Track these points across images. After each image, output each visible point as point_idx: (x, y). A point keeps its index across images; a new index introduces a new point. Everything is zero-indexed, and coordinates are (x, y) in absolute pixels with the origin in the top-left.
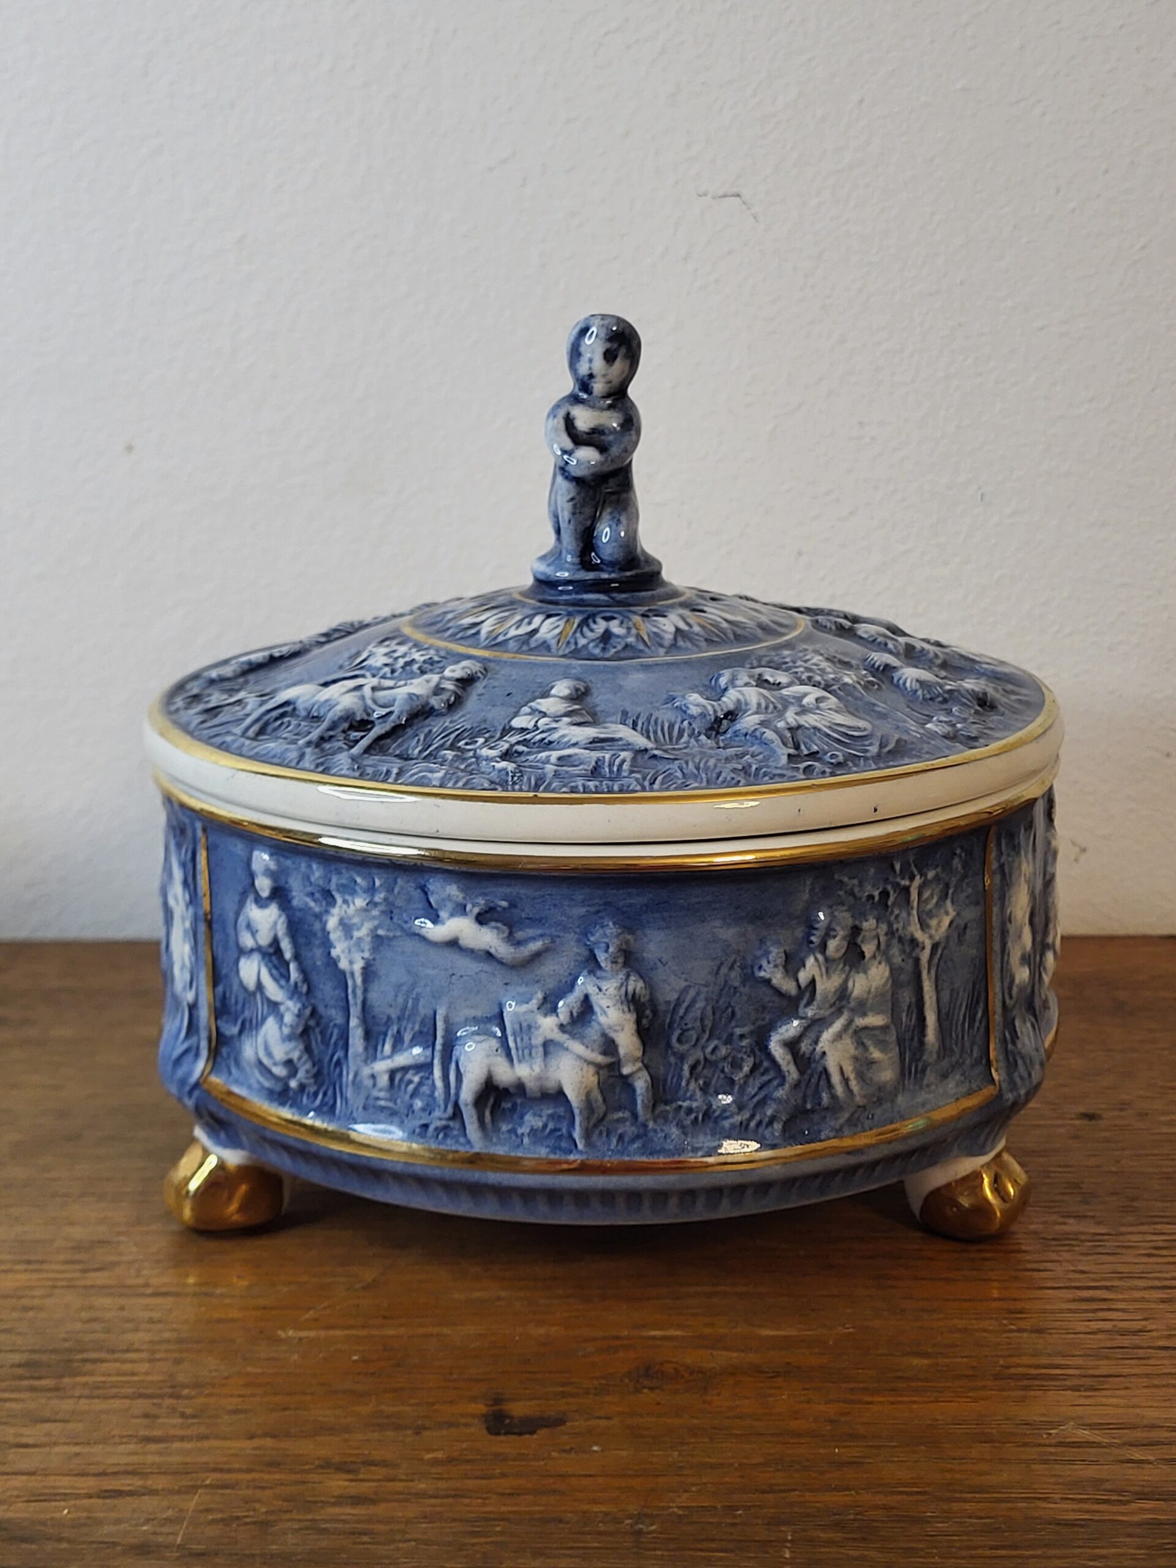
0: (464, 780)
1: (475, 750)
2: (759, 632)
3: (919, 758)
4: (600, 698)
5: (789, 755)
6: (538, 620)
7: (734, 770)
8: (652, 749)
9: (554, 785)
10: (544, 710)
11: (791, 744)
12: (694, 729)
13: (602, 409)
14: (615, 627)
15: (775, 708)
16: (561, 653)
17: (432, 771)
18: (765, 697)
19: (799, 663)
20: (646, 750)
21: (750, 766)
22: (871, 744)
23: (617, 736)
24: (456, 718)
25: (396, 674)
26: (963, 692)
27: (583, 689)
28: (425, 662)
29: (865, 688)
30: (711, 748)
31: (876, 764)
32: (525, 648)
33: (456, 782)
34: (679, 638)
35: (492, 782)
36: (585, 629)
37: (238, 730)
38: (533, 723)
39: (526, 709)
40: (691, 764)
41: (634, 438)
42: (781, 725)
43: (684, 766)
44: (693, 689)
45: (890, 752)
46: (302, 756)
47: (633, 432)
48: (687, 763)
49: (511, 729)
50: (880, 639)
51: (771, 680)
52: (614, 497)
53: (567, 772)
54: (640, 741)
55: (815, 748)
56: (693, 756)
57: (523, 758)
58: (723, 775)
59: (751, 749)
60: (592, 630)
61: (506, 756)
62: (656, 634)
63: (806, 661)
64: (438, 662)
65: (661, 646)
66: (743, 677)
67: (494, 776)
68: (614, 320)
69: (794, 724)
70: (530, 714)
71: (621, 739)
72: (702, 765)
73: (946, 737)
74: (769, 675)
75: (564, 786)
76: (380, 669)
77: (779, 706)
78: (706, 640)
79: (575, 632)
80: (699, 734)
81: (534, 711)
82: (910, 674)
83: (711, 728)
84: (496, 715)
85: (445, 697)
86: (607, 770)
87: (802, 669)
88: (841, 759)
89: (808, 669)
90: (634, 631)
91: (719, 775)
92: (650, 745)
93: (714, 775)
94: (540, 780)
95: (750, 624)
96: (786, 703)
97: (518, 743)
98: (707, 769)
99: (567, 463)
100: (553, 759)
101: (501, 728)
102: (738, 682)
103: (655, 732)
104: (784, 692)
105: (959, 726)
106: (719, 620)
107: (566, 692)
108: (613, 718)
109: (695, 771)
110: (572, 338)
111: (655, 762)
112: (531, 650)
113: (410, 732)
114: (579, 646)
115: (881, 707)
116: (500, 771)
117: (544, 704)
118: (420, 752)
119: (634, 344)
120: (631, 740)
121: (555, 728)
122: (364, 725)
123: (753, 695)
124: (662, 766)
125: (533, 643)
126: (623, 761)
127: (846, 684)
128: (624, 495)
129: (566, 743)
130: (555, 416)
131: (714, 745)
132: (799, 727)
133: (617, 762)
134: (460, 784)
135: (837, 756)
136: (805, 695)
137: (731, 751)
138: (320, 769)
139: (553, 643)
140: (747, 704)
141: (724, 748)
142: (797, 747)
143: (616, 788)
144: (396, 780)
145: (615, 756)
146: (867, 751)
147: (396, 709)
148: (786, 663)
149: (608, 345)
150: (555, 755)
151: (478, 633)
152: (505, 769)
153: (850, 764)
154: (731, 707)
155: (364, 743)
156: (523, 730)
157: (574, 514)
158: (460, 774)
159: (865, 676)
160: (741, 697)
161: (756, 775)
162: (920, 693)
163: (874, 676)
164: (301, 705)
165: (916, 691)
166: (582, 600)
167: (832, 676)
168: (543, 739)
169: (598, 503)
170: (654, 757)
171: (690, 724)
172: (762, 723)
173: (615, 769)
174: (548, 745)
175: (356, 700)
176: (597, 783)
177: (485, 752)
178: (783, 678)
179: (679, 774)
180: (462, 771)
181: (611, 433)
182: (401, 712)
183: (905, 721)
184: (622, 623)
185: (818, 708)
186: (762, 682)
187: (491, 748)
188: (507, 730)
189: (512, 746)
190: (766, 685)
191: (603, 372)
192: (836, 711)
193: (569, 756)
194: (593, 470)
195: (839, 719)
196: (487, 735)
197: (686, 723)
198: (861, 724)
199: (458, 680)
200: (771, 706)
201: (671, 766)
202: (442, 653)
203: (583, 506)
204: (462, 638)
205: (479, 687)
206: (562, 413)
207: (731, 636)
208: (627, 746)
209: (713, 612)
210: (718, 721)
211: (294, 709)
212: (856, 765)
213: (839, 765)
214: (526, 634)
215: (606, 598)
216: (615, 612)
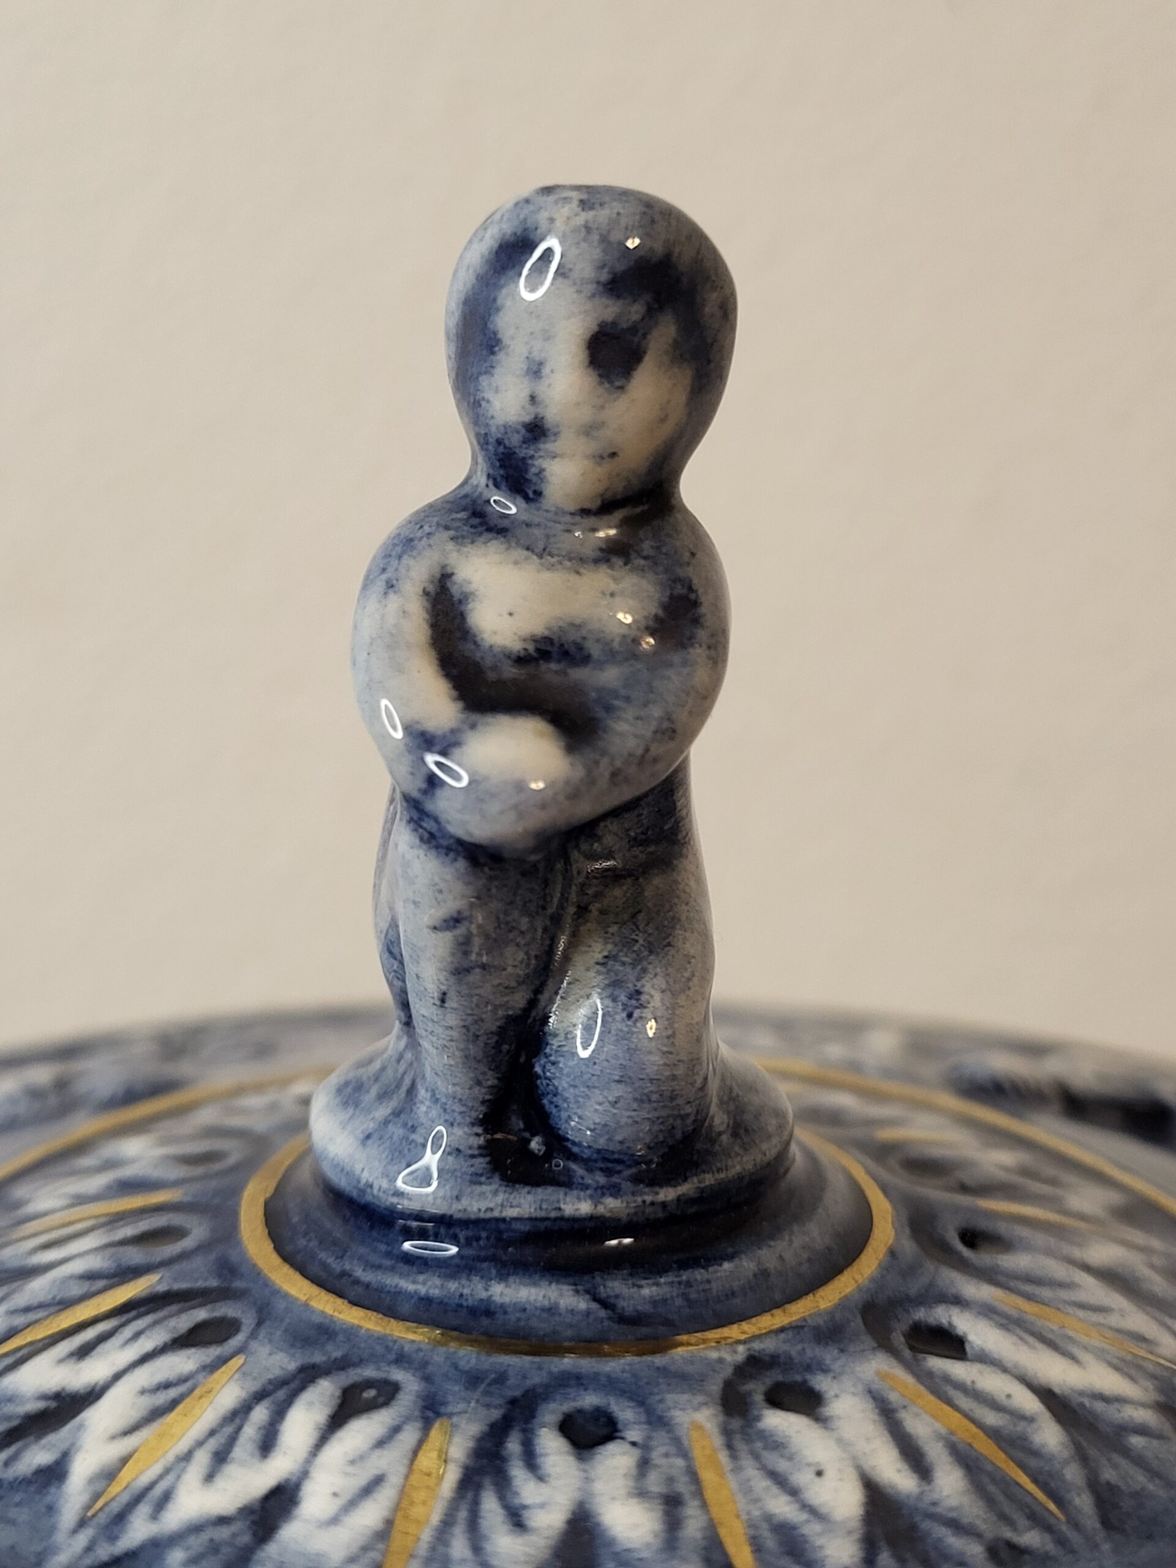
13: (578, 561)
14: (618, 1501)
36: (490, 1509)
41: (701, 675)
47: (698, 653)
52: (618, 894)
60: (517, 1521)
68: (629, 213)
79: (447, 1523)
99: (433, 782)
106: (1029, 1403)
110: (466, 280)
119: (710, 308)
128: (656, 883)
130: (390, 588)
149: (609, 310)
157: (459, 972)
166: (487, 1310)
169: (556, 920)
181: (612, 656)
184: (644, 1465)
191: (585, 415)
194: (537, 820)
203: (495, 943)
206: (418, 574)
214: (246, 1511)
215: (582, 1304)
216: (611, 1385)
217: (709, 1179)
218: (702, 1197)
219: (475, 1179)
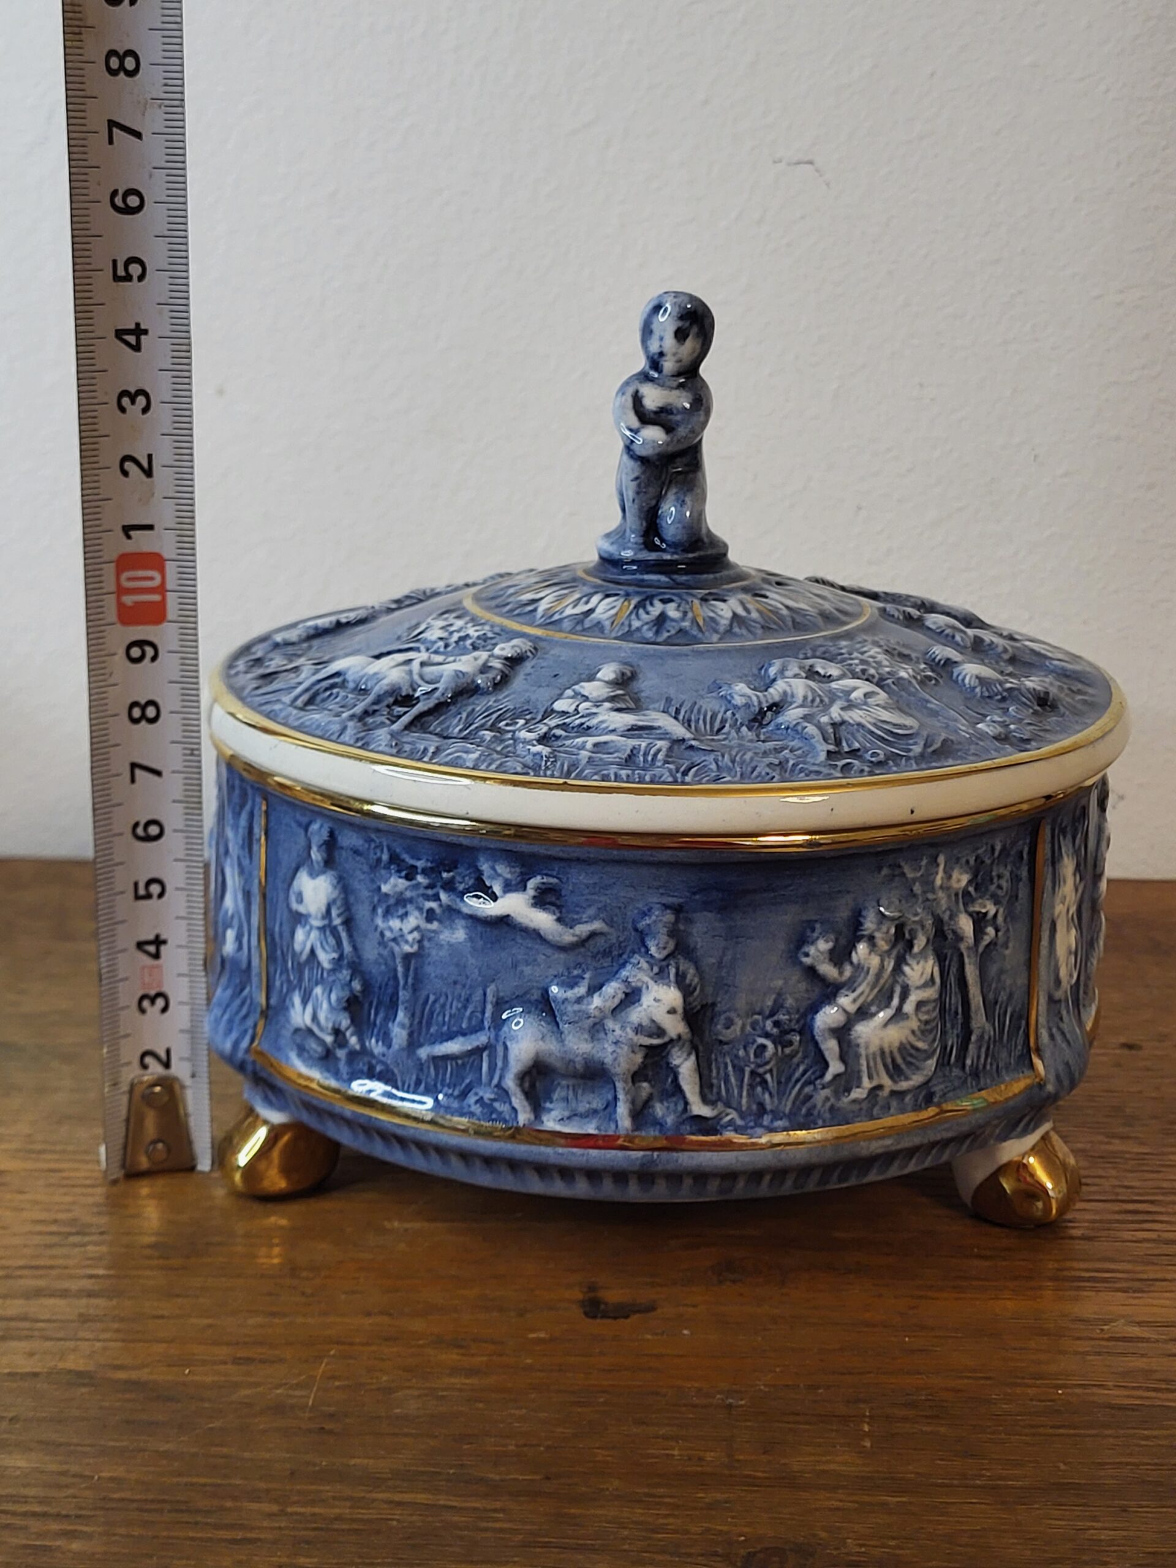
0: (498, 762)
1: (514, 732)
2: (820, 621)
3: (964, 759)
4: (648, 684)
5: (829, 752)
6: (595, 599)
7: (770, 765)
8: (689, 739)
9: (587, 772)
10: (586, 694)
11: (832, 740)
12: (737, 720)
13: (672, 388)
14: (672, 611)
15: (822, 701)
16: (614, 635)
17: (467, 752)
18: (813, 690)
19: (855, 655)
20: (683, 740)
21: (787, 761)
22: (915, 744)
23: (656, 724)
24: (500, 697)
25: (449, 649)
26: (1024, 690)
27: (629, 674)
28: (478, 638)
29: (922, 683)
30: (751, 741)
31: (917, 764)
32: (579, 628)
33: (490, 764)
34: (735, 624)
35: (525, 766)
36: (641, 611)
37: (287, 699)
38: (573, 707)
39: (569, 692)
40: (726, 756)
41: (702, 418)
42: (824, 719)
43: (720, 758)
44: (742, 678)
45: (934, 752)
46: (344, 729)
47: (702, 413)
48: (723, 756)
49: (553, 711)
50: (948, 631)
51: (822, 672)
52: (680, 478)
53: (601, 759)
54: (678, 730)
55: (857, 745)
56: (731, 748)
57: (559, 743)
58: (758, 769)
59: (792, 744)
60: (648, 613)
61: (543, 739)
62: (712, 619)
63: (863, 653)
64: (492, 638)
65: (716, 632)
66: (793, 668)
67: (528, 760)
68: (686, 299)
69: (838, 719)
70: (572, 697)
71: (659, 728)
72: (738, 759)
73: (996, 738)
74: (821, 667)
75: (596, 774)
76: (435, 642)
77: (826, 700)
78: (763, 627)
79: (631, 613)
80: (742, 725)
81: (577, 694)
82: (971, 670)
83: (754, 720)
84: (541, 697)
85: (491, 675)
86: (642, 759)
87: (857, 661)
88: (882, 757)
89: (863, 662)
90: (690, 615)
91: (754, 769)
92: (688, 735)
93: (749, 769)
94: (573, 766)
95: (812, 611)
96: (833, 697)
97: (557, 726)
98: (743, 762)
99: (632, 442)
100: (589, 746)
101: (543, 710)
102: (788, 673)
103: (697, 721)
104: (834, 685)
105: (1012, 727)
106: (780, 606)
107: (611, 676)
108: (656, 705)
109: (730, 764)
110: (645, 316)
111: (692, 753)
112: (584, 630)
113: (453, 709)
114: (633, 628)
115: (934, 704)
116: (535, 755)
117: (587, 688)
118: (461, 731)
119: (707, 322)
120: (669, 728)
121: (595, 714)
122: (408, 700)
123: (800, 687)
124: (697, 758)
125: (587, 623)
126: (659, 750)
127: (901, 678)
128: (691, 476)
129: (604, 729)
130: (623, 394)
131: (755, 738)
132: (843, 722)
133: (652, 752)
134: (493, 767)
135: (878, 755)
136: (855, 689)
137: (770, 745)
138: (359, 744)
139: (607, 624)
140: (793, 696)
141: (764, 741)
142: (838, 742)
143: (647, 778)
144: (431, 759)
145: (649, 747)
146: (909, 750)
147: (441, 686)
148: (842, 654)
149: (680, 324)
150: (591, 741)
151: (535, 610)
152: (539, 754)
153: (891, 763)
154: (777, 698)
155: (405, 719)
156: (564, 713)
157: (638, 493)
158: (495, 756)
159: (923, 670)
160: (788, 689)
161: (792, 771)
162: (978, 690)
163: (933, 671)
164: (350, 677)
165: (975, 688)
166: (643, 580)
167: (888, 669)
168: (582, 724)
169: (663, 483)
170: (691, 747)
171: (733, 714)
172: (805, 718)
173: (650, 758)
174: (585, 730)
175: (403, 675)
176: (630, 772)
177: (523, 734)
178: (834, 670)
179: (713, 766)
180: (498, 753)
181: (679, 412)
182: (446, 689)
183: (956, 720)
184: (679, 606)
185: (866, 704)
186: (812, 674)
187: (529, 731)
188: (549, 712)
189: (551, 729)
190: (816, 677)
191: (674, 350)
192: (884, 708)
193: (605, 743)
194: (657, 450)
195: (885, 715)
196: (528, 717)
197: (729, 713)
198: (909, 721)
199: (507, 659)
200: (818, 700)
201: (706, 758)
202: (497, 630)
203: (647, 486)
204: (518, 615)
205: (527, 666)
206: (630, 391)
207: (790, 624)
208: (665, 735)
209: (776, 598)
210: (762, 713)
211: (344, 681)
212: (897, 765)
213: (880, 764)
214: (582, 613)
215: (667, 580)
216: (674, 594)
217: (702, 553)
218: (700, 558)
219: (641, 550)
